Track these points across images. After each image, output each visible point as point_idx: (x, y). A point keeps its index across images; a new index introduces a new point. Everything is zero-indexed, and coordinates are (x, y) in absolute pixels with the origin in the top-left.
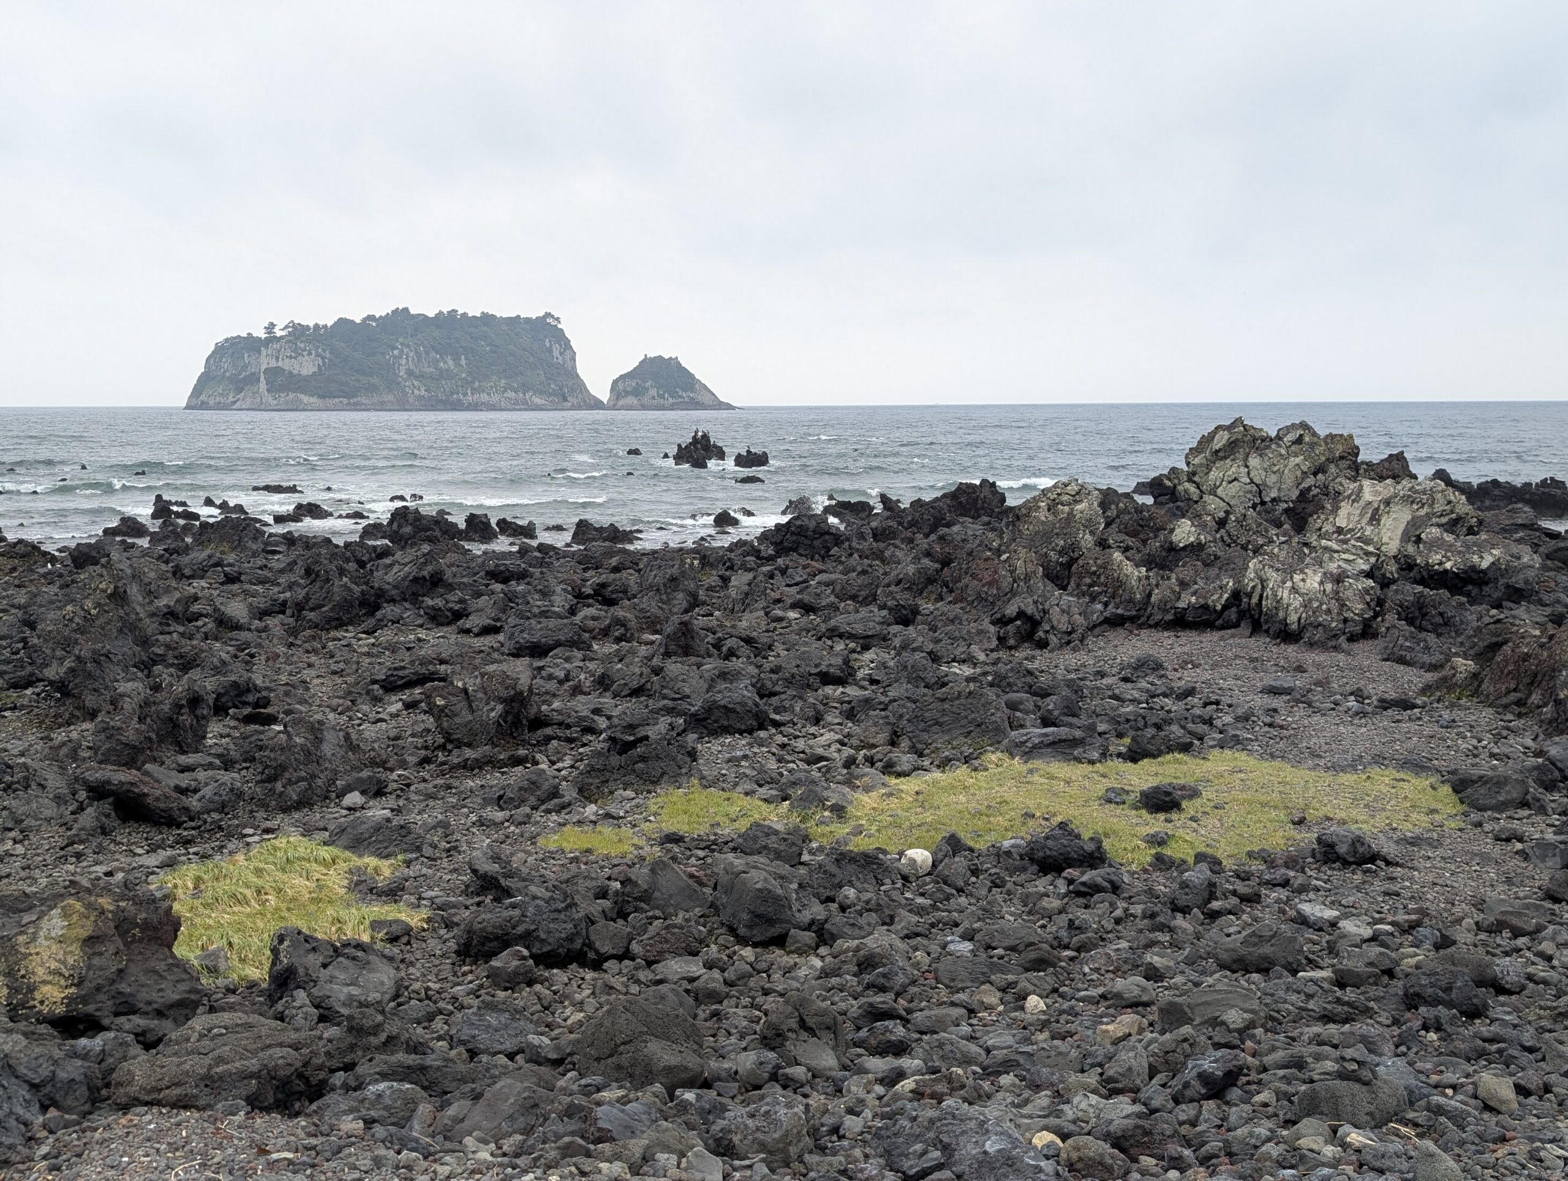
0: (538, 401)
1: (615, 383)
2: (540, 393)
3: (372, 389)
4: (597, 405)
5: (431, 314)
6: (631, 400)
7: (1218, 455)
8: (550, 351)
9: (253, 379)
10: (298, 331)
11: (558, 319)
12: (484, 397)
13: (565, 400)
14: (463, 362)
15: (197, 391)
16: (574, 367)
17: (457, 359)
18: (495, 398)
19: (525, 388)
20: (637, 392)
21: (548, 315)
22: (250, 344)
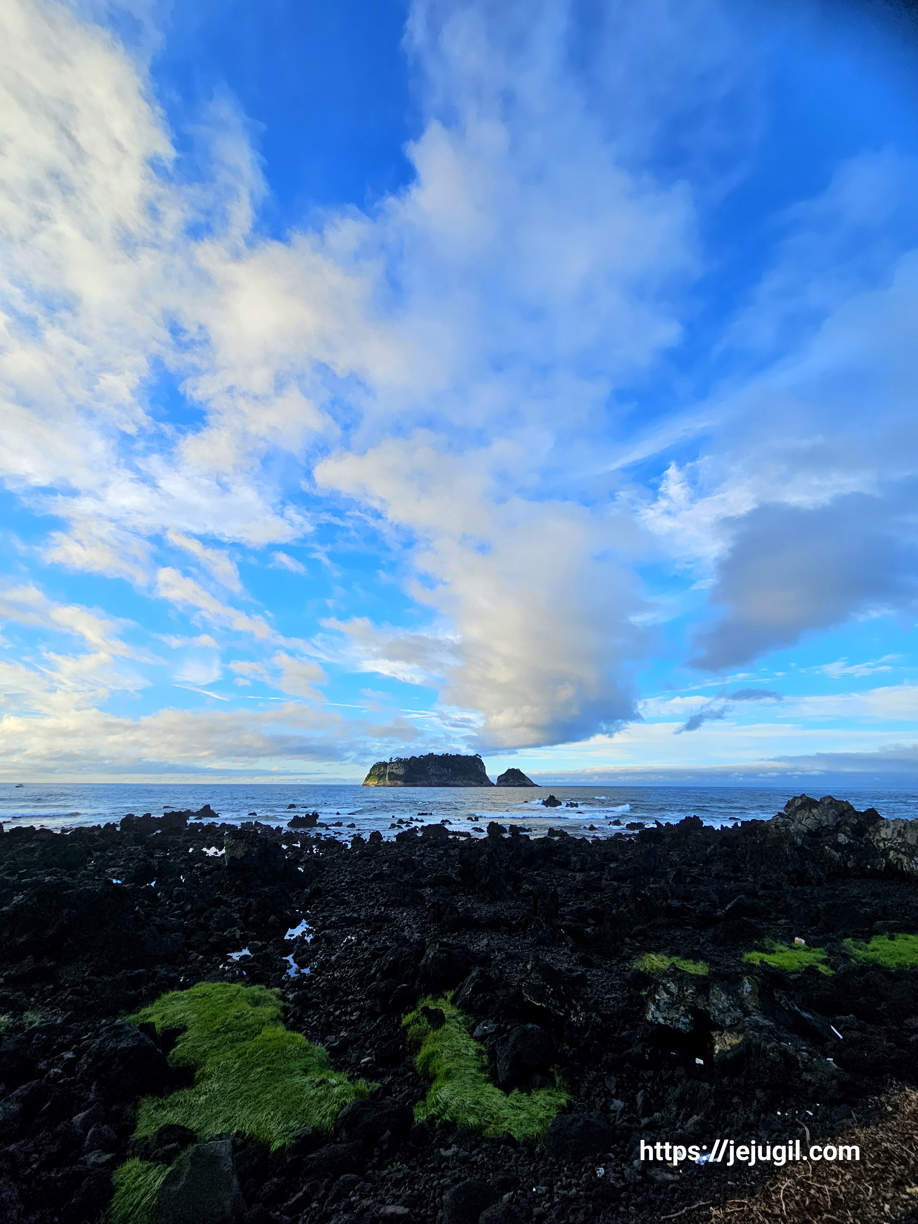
0: (473, 784)
1: (499, 777)
2: (474, 781)
3: (421, 779)
4: (492, 785)
5: (439, 755)
6: (504, 783)
7: (799, 808)
8: (477, 766)
9: (384, 776)
10: (399, 761)
11: (479, 756)
12: (456, 782)
13: (482, 783)
14: (450, 771)
16: (485, 772)
17: (448, 770)
18: (460, 783)
19: (470, 779)
20: (505, 781)
21: (476, 755)
22: (384, 764)
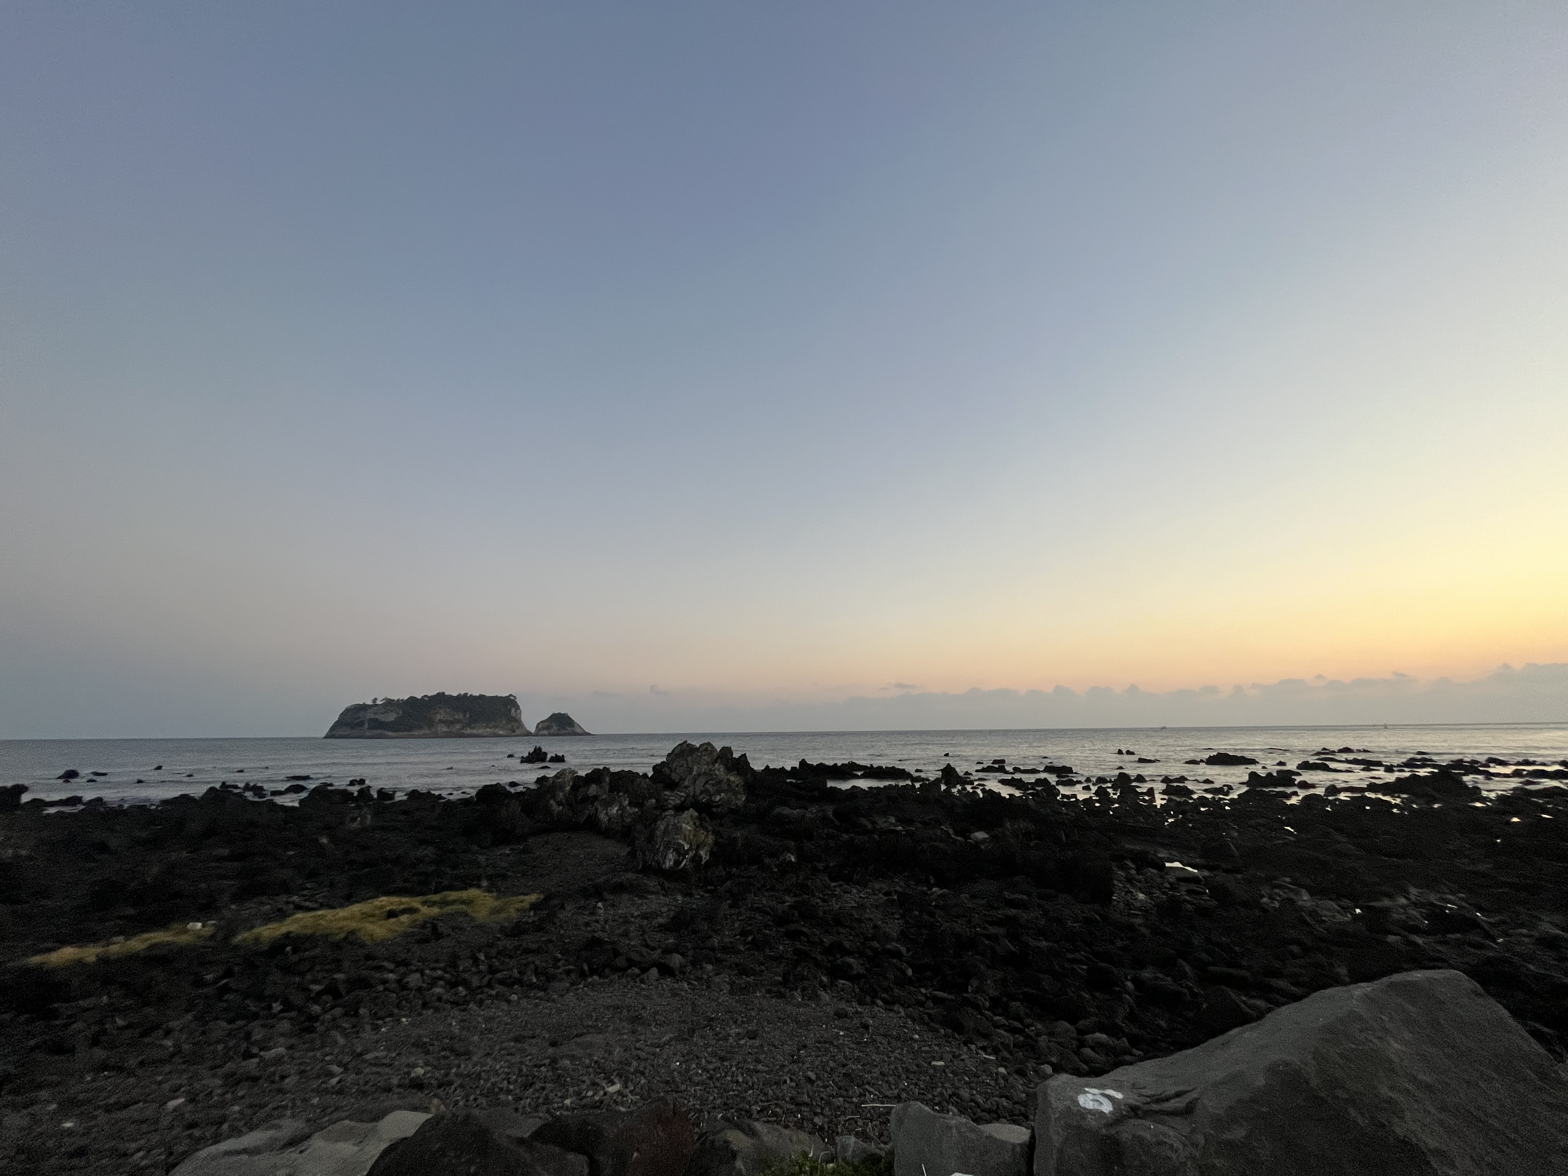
0: (501, 733)
1: (538, 724)
2: (503, 729)
3: (420, 728)
4: (529, 734)
5: (455, 694)
6: (545, 732)
8: (510, 711)
9: (361, 724)
10: (389, 703)
11: (515, 697)
12: (475, 731)
13: (514, 731)
14: (468, 716)
15: (333, 728)
16: (520, 717)
17: (464, 715)
18: (481, 731)
19: (495, 728)
20: (547, 728)
21: (511, 695)
22: (363, 708)
